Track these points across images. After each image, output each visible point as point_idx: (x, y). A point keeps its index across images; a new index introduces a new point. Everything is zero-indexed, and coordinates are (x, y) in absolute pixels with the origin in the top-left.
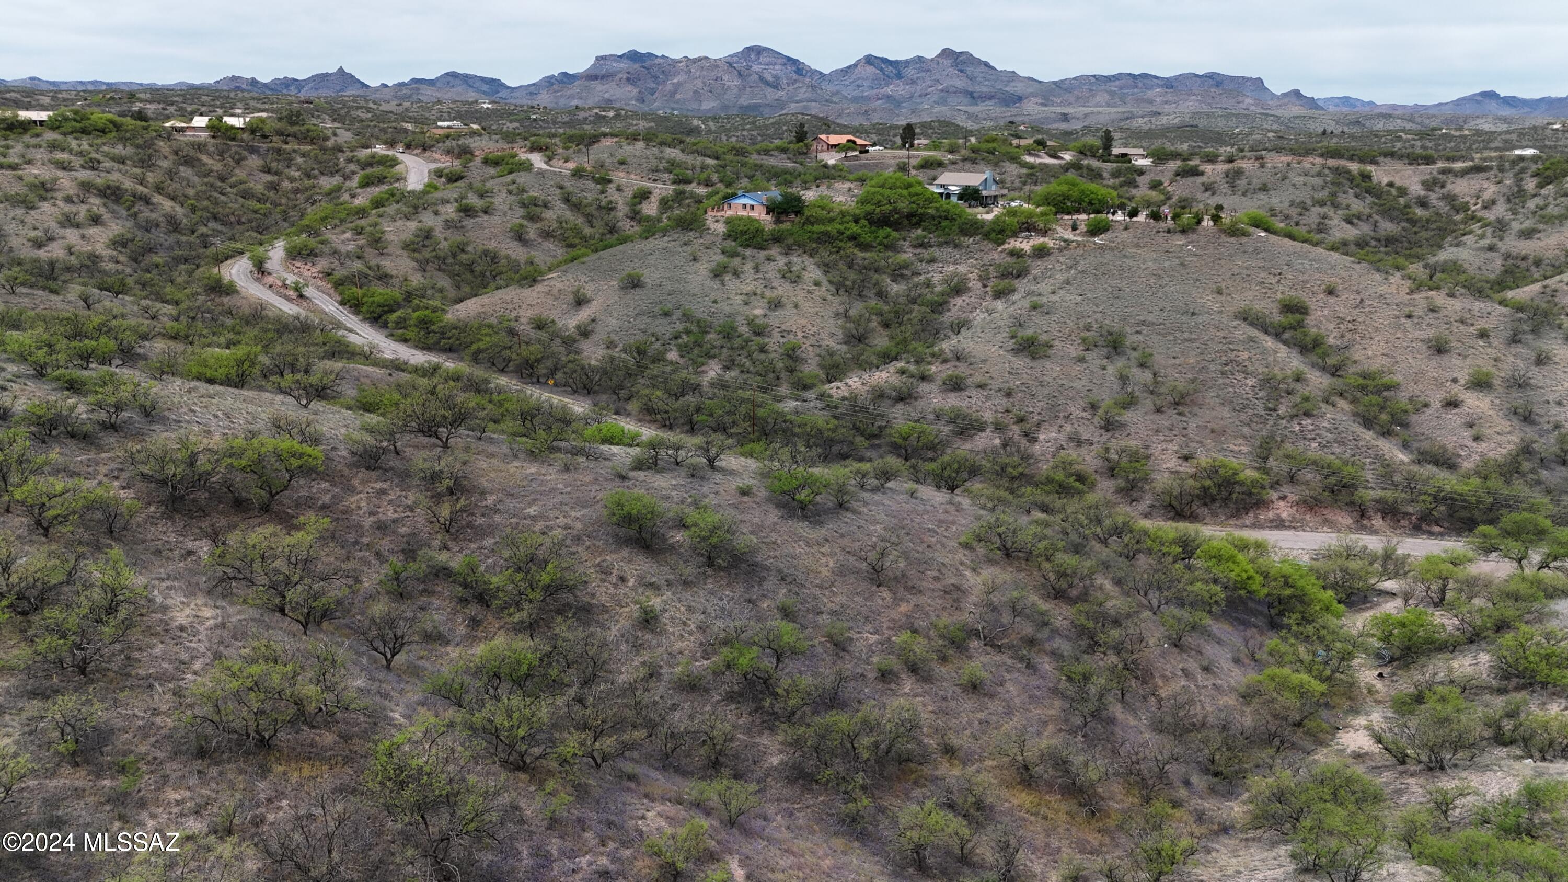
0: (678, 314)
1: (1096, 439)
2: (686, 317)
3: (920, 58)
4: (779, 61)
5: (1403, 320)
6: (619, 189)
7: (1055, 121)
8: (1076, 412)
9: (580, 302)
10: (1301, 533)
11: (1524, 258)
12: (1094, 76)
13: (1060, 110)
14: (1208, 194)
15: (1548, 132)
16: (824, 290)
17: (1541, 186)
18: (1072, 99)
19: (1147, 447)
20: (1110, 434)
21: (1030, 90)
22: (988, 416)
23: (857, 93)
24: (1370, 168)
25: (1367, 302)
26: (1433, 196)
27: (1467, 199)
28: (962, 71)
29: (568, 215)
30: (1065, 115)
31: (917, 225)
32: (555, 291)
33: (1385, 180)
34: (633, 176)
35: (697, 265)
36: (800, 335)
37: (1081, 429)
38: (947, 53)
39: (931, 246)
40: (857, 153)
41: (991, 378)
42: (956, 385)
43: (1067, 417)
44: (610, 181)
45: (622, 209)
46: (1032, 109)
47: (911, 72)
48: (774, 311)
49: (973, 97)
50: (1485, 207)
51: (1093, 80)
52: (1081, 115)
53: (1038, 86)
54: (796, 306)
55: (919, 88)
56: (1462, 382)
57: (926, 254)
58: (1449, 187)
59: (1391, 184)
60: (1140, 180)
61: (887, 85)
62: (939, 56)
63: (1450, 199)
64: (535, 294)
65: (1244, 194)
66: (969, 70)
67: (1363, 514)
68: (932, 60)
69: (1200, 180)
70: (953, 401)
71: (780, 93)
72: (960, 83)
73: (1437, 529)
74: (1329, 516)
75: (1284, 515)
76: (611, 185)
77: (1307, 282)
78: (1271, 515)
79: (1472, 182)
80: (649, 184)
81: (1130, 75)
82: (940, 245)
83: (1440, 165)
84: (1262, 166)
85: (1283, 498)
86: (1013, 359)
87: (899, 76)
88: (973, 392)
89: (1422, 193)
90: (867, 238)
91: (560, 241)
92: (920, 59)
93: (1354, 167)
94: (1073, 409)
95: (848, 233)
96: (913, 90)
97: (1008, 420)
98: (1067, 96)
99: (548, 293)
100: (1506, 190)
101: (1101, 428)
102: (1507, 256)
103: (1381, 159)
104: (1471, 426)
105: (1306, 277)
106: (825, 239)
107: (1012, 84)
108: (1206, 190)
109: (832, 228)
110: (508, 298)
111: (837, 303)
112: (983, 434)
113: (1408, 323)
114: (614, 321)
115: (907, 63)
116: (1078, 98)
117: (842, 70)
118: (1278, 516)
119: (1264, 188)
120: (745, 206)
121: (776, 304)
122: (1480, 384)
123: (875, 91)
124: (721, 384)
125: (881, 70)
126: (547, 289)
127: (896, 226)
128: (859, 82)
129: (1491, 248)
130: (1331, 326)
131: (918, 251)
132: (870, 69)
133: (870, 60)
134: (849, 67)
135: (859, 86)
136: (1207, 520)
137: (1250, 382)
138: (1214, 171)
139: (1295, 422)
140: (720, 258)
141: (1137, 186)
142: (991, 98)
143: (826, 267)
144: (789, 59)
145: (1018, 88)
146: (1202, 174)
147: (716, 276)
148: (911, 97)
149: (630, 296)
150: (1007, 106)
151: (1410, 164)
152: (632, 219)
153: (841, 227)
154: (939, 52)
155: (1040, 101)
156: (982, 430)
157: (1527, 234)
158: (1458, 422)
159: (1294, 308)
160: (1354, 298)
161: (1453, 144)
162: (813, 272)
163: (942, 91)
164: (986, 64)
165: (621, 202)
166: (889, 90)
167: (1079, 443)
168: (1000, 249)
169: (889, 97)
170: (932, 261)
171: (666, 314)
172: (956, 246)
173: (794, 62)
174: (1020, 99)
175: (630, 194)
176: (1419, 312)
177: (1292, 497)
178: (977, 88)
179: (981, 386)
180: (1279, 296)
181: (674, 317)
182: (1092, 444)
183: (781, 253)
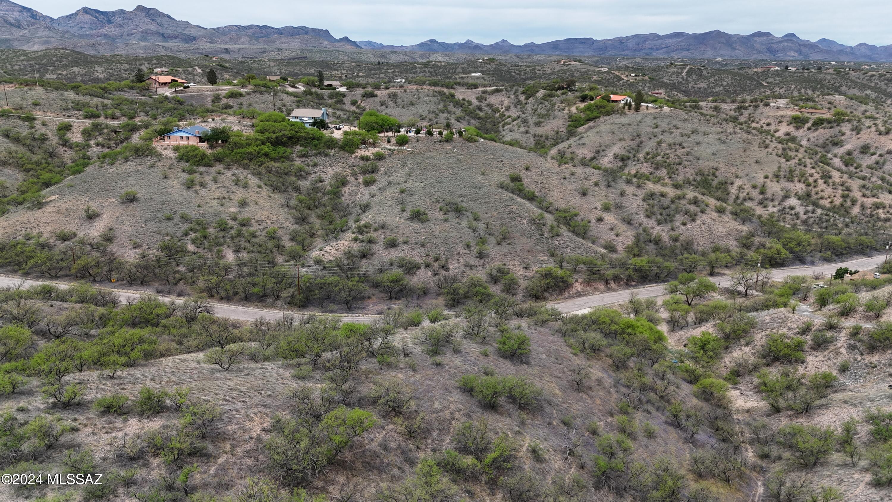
0: (177, 218)
1: (477, 264)
2: (184, 219)
3: (122, 10)
4: (17, 9)
5: (563, 181)
6: (44, 124)
7: (221, 53)
8: (462, 251)
9: (92, 217)
10: (589, 297)
11: (541, 136)
12: (237, 26)
13: (222, 46)
14: (383, 107)
15: (478, 64)
16: (265, 191)
17: (527, 99)
18: (227, 40)
19: (505, 265)
20: (482, 260)
21: (200, 33)
22: (418, 259)
23: (81, 32)
24: (453, 91)
25: (545, 173)
26: (483, 105)
27: (497, 106)
28: (153, 20)
29: (13, 147)
30: (226, 49)
31: (296, 143)
32: (64, 210)
33: (461, 98)
34: (50, 114)
35: (170, 181)
36: (269, 222)
37: (468, 260)
38: (140, 8)
39: (311, 156)
40: (182, 88)
41: (408, 237)
42: (392, 244)
43: (458, 254)
44: (35, 119)
45: (54, 140)
46: (205, 46)
47: (117, 19)
48: (244, 208)
49: (165, 37)
50: (507, 110)
51: (236, 28)
52: (236, 50)
53: (204, 31)
54: (256, 204)
55: (126, 30)
56: (599, 209)
57: (308, 160)
58: (488, 100)
59: (464, 100)
60: (345, 99)
61: (103, 27)
62: (135, 10)
63: (490, 105)
64: (47, 214)
65: (403, 107)
66: (158, 19)
67: (607, 283)
68: (131, 12)
69: (377, 99)
70: (394, 254)
71: (23, 32)
72: (153, 27)
73: (634, 283)
74: (595, 286)
75: (579, 289)
76: (36, 122)
77: (515, 164)
78: (574, 290)
79: (497, 97)
80: (67, 120)
81: (257, 26)
82: (316, 155)
83: (481, 89)
84: (405, 91)
85: (577, 281)
86: (412, 224)
87: (110, 22)
88: (404, 247)
89: (478, 103)
90: (273, 154)
91: (15, 167)
92: (122, 12)
93: (446, 91)
94: (459, 249)
95: (263, 152)
96: (122, 31)
97: (430, 260)
98: (223, 38)
99: (58, 212)
100: (512, 101)
101: (477, 257)
102: (535, 136)
103: (455, 86)
104: (612, 229)
105: (513, 162)
106: (251, 157)
107: (188, 29)
108: (382, 105)
109: (252, 149)
110: (25, 220)
111: (279, 198)
112: (420, 271)
113: (565, 182)
114: (129, 228)
115: (114, 13)
116: (231, 39)
117: (67, 17)
118: (577, 290)
119: (412, 104)
120: (182, 138)
121: (243, 204)
122: (606, 209)
123: (94, 31)
124: (241, 263)
125: (96, 17)
126: (55, 209)
127: (284, 144)
128: (82, 25)
129: (527, 132)
130: (534, 186)
131: (304, 159)
132: (88, 17)
133: (86, 10)
134: (72, 15)
135: (82, 28)
136: (550, 298)
137: (525, 221)
138: (382, 93)
139: (554, 240)
140: (185, 176)
141: (344, 104)
142: (176, 38)
143: (259, 175)
144: (24, 8)
145: (193, 32)
146: (376, 96)
147: (189, 188)
148: (122, 36)
149: (131, 209)
150: (188, 43)
151: (468, 89)
152: (64, 145)
153: (257, 149)
154: (135, 7)
155: (208, 40)
156: (419, 268)
157: (538, 124)
158: (606, 228)
159: (516, 179)
160: (538, 171)
161: (441, 70)
162: (253, 181)
163: (142, 32)
164: (169, 16)
165: (50, 134)
166: (105, 30)
167: (471, 267)
168: (353, 156)
169: (105, 35)
170: (315, 165)
171: (169, 219)
172: (326, 155)
173: (29, 10)
174: (194, 39)
175: (55, 128)
176: (568, 176)
177: (580, 280)
178: (165, 31)
179: (405, 243)
180: (507, 174)
181: (175, 220)
182: (477, 267)
183: (224, 168)
